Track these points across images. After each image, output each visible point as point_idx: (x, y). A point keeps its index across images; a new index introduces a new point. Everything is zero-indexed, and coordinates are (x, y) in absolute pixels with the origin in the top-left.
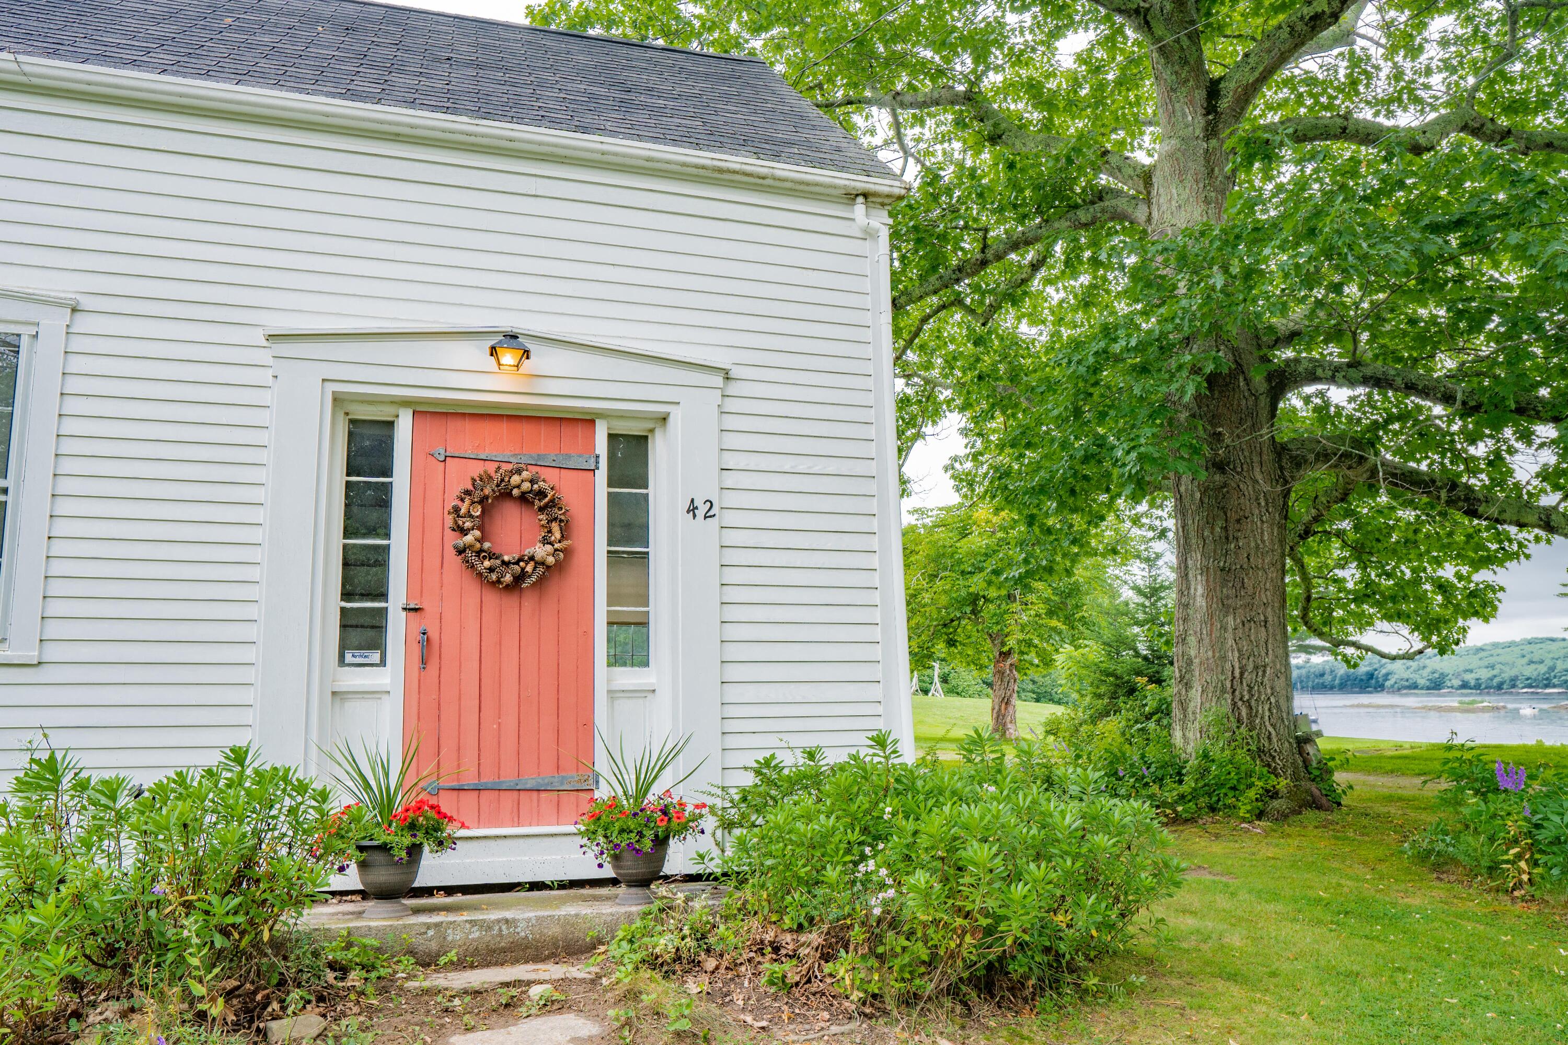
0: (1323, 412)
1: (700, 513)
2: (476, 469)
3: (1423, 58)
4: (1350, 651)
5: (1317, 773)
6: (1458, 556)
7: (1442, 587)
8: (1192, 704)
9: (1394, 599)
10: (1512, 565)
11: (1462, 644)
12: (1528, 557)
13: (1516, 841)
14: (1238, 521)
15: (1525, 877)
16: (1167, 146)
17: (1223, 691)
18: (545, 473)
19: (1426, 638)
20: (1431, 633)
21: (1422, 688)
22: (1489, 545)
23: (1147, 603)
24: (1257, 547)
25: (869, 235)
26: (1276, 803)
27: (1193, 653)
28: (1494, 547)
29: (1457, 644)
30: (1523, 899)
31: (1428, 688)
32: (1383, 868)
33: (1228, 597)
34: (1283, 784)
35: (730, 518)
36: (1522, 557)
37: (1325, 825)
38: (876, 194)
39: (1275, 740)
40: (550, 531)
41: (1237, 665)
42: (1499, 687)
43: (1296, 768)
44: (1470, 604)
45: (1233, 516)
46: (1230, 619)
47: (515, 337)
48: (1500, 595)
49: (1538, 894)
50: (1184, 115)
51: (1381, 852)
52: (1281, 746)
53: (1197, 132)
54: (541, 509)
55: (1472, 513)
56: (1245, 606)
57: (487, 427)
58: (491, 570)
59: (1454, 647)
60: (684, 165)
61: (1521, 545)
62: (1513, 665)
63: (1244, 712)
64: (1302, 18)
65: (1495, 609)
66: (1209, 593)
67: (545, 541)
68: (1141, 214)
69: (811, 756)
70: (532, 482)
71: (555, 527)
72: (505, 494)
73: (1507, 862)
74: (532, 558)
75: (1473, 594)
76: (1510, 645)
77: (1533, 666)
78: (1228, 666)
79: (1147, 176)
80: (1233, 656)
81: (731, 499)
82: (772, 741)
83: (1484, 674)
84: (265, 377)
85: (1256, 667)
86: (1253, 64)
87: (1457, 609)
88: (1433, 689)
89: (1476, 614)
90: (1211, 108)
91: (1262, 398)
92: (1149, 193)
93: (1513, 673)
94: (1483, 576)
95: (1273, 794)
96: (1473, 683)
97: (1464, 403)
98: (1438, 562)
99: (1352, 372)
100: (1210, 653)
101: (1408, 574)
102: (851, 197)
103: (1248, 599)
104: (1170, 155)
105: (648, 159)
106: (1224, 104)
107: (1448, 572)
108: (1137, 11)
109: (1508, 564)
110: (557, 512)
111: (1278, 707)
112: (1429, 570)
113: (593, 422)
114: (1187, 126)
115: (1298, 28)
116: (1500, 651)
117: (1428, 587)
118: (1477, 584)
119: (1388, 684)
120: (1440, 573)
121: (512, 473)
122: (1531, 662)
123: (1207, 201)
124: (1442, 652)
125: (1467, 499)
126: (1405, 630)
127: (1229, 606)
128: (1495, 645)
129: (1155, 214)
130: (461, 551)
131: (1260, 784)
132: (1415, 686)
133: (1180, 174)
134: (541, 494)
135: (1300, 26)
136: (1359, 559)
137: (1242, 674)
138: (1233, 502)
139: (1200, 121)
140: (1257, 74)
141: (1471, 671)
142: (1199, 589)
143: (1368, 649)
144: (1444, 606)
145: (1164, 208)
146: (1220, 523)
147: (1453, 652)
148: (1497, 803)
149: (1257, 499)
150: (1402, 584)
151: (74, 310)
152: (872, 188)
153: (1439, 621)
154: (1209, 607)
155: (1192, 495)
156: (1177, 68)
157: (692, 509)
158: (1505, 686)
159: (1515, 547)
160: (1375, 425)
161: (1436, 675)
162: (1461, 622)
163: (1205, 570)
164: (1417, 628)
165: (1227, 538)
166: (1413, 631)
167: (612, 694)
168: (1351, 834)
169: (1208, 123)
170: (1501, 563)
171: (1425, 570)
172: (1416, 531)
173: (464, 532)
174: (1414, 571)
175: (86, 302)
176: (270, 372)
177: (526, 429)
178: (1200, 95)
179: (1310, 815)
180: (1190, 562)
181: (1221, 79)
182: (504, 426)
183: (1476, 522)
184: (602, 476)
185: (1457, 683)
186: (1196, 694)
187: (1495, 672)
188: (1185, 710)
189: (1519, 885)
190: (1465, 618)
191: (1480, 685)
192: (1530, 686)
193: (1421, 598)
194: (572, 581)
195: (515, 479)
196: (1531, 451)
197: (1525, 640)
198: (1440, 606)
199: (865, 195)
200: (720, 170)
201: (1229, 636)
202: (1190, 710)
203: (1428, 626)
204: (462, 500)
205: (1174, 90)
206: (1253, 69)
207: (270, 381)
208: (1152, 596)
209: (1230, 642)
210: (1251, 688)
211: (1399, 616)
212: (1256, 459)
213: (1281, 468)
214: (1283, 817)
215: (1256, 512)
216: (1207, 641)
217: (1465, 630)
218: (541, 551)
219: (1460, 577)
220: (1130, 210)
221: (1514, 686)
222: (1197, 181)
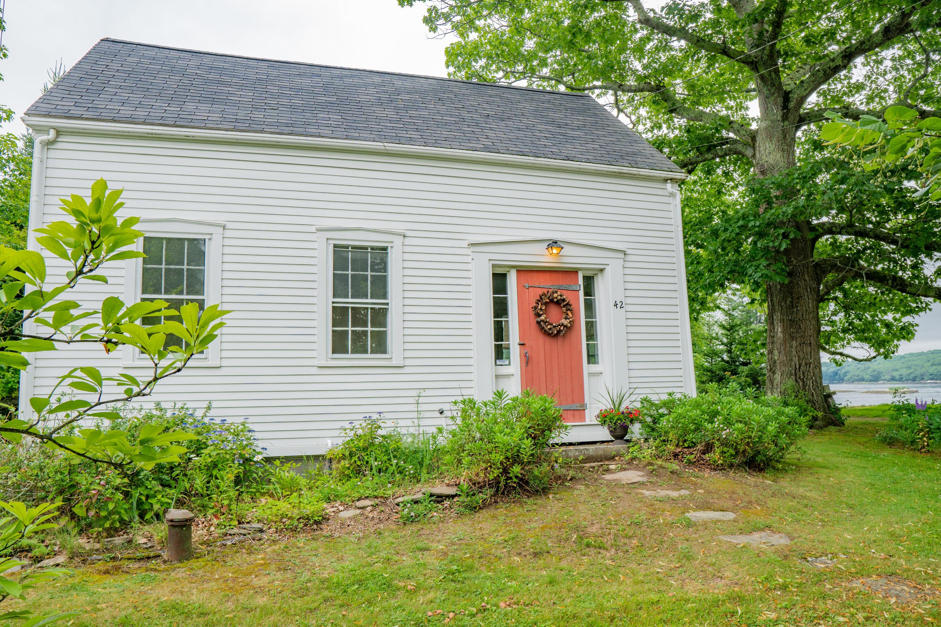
0: (835, 245)
1: (619, 306)
2: (540, 292)
3: (882, 67)
4: (838, 357)
5: (834, 410)
6: (895, 309)
7: (888, 326)
8: (776, 381)
9: (863, 331)
10: (922, 314)
11: (896, 353)
12: (930, 310)
13: (922, 430)
14: (798, 298)
15: (926, 444)
16: (764, 125)
17: (791, 375)
18: (564, 292)
19: (877, 350)
20: (880, 348)
21: (867, 381)
22: (911, 304)
23: (729, 334)
24: (806, 310)
25: (672, 195)
26: (817, 423)
27: (776, 358)
28: (915, 305)
29: (893, 353)
30: (925, 452)
31: (871, 381)
32: (867, 445)
33: (793, 333)
34: (820, 414)
35: (629, 308)
36: (927, 310)
37: (840, 431)
38: (675, 179)
39: (815, 396)
40: (567, 314)
41: (797, 363)
42: (914, 380)
43: (824, 408)
44: (901, 333)
45: (795, 296)
46: (794, 343)
47: (556, 243)
48: (916, 328)
49: (930, 449)
50: (772, 110)
51: (865, 439)
52: (818, 399)
53: (779, 118)
54: (564, 306)
55: (903, 291)
56: (801, 337)
57: (541, 275)
58: (550, 329)
59: (892, 355)
60: (608, 171)
61: (927, 304)
62: (922, 367)
63: (801, 384)
64: (830, 68)
65: (913, 335)
66: (783, 332)
67: (566, 318)
68: (749, 152)
69: (670, 394)
70: (561, 296)
71: (569, 312)
72: (552, 301)
73: (919, 438)
74: (563, 324)
75: (903, 328)
76: (921, 354)
77: (935, 367)
78: (793, 363)
79: (753, 136)
80: (796, 359)
81: (629, 301)
82: (648, 391)
83: (904, 372)
84: (469, 259)
85: (806, 364)
86: (805, 87)
87: (894, 335)
88: (874, 381)
89: (904, 338)
90: (785, 106)
91: (808, 242)
92: (754, 144)
93: (923, 371)
94: (907, 319)
95: (815, 419)
96: (897, 377)
97: (902, 244)
98: (885, 312)
99: (850, 230)
100: (785, 358)
101: (870, 319)
102: (666, 180)
103: (802, 334)
104: (766, 129)
105: (595, 170)
106: (791, 105)
107: (889, 317)
108: (752, 62)
109: (920, 314)
110: (569, 307)
111: (816, 382)
112: (880, 316)
113: (577, 272)
114: (774, 115)
115: (828, 72)
116: (914, 358)
117: (879, 324)
118: (904, 323)
119: (846, 378)
120: (885, 317)
121: (553, 293)
122: (933, 364)
123: (783, 151)
124: (886, 357)
125: (901, 285)
126: (866, 346)
127: (793, 337)
128: (912, 355)
129: (758, 155)
130: (538, 323)
131: (811, 414)
132: (862, 380)
133: (770, 137)
134: (564, 300)
135: (828, 71)
136: (845, 311)
137: (800, 367)
138: (796, 290)
139: (780, 113)
140: (807, 92)
141: (897, 370)
142: (779, 329)
143: (848, 356)
144: (887, 334)
145: (763, 152)
146: (789, 299)
147: (891, 357)
148: (915, 417)
149: (806, 288)
150: (867, 323)
151: (404, 236)
152: (674, 177)
153: (884, 341)
154: (784, 337)
155: (776, 287)
156: (769, 87)
157: (616, 305)
158: (917, 379)
159: (924, 305)
160: (859, 251)
161: (876, 373)
162: (896, 342)
163: (782, 321)
164: (873, 346)
165: (792, 306)
166: (871, 347)
167: (590, 374)
168: (851, 434)
169: (784, 114)
170: (917, 313)
171: (877, 316)
172: (875, 299)
173: (539, 315)
174: (872, 316)
175: (408, 233)
176: (470, 258)
177: (554, 275)
178: (780, 100)
179: (832, 428)
180: (775, 317)
181: (790, 92)
182: (547, 276)
183: (904, 294)
184: (581, 293)
185: (888, 377)
186: (778, 376)
187: (911, 371)
188: (772, 384)
189: (923, 447)
190: (898, 340)
191: (902, 379)
192: (932, 379)
193: (876, 330)
194: (574, 333)
195: (555, 295)
196: (932, 263)
197: (930, 351)
198: (885, 334)
199: (671, 179)
200: (620, 173)
201: (794, 350)
202: (775, 384)
203: (879, 344)
204: (538, 304)
205: (767, 98)
206: (806, 89)
207: (470, 261)
208: (731, 329)
209: (794, 353)
210: (804, 373)
211: (866, 340)
212: (805, 270)
213: (817, 274)
214: (821, 428)
215: (806, 294)
216: (783, 352)
217: (897, 346)
218: (566, 322)
219: (895, 320)
220: (743, 151)
221: (923, 379)
222: (778, 141)
